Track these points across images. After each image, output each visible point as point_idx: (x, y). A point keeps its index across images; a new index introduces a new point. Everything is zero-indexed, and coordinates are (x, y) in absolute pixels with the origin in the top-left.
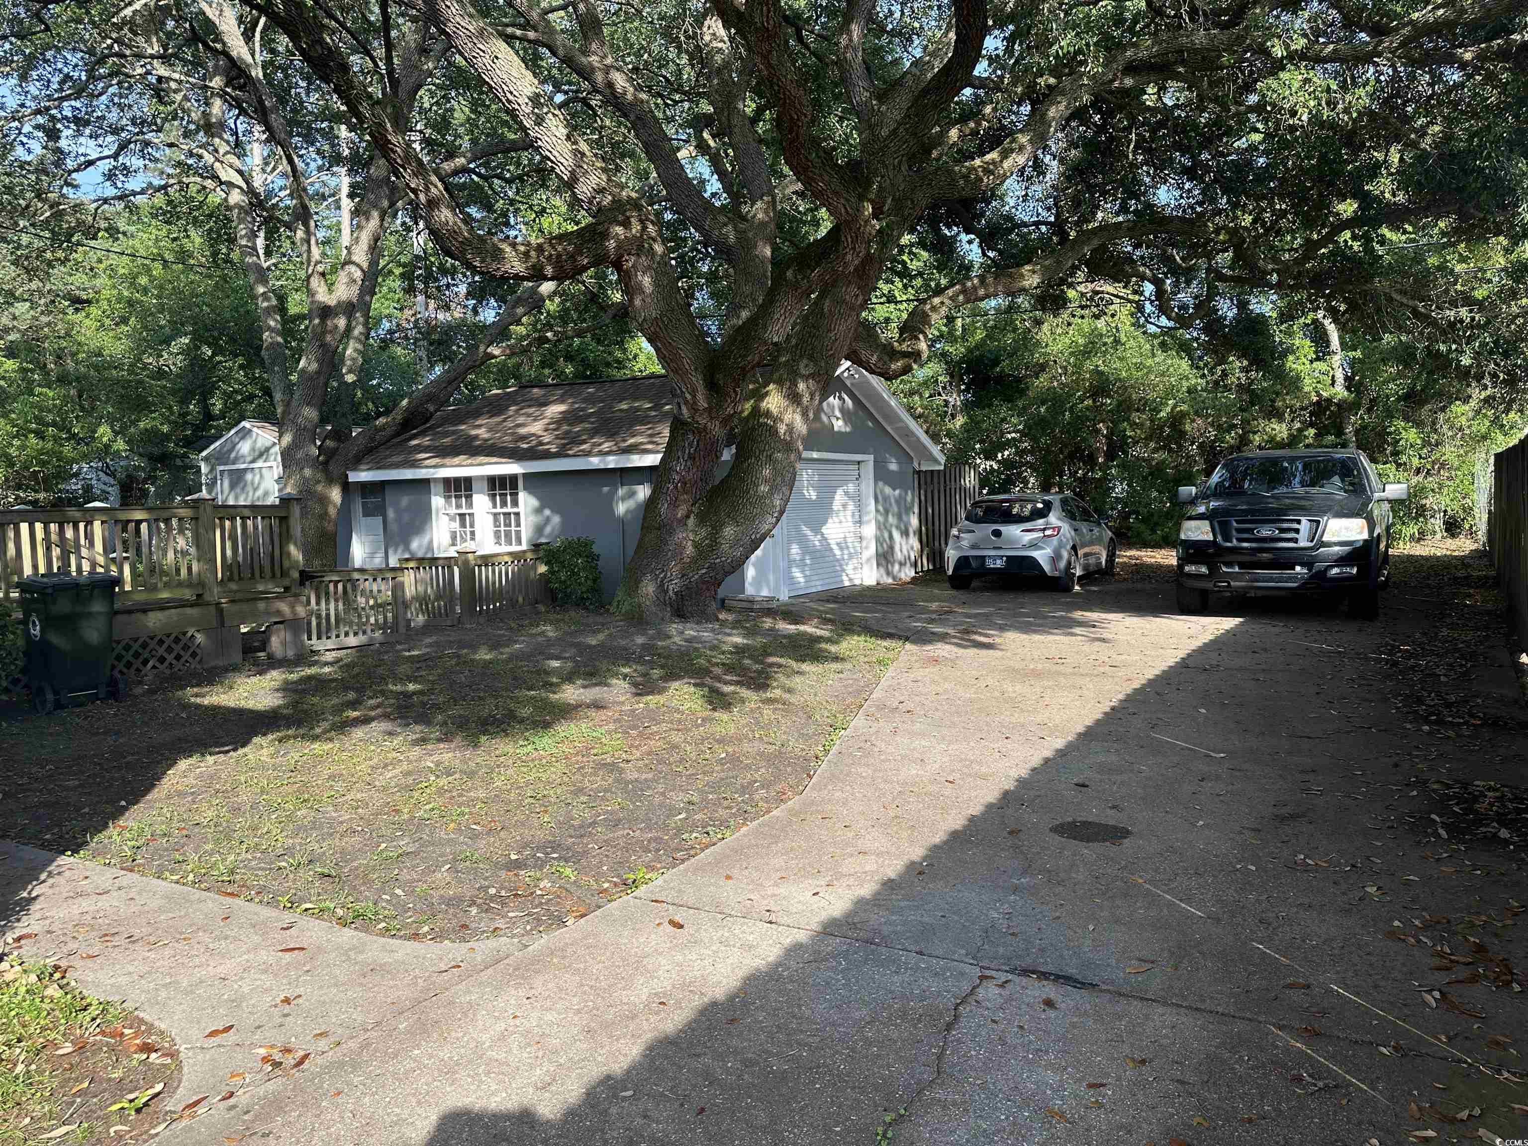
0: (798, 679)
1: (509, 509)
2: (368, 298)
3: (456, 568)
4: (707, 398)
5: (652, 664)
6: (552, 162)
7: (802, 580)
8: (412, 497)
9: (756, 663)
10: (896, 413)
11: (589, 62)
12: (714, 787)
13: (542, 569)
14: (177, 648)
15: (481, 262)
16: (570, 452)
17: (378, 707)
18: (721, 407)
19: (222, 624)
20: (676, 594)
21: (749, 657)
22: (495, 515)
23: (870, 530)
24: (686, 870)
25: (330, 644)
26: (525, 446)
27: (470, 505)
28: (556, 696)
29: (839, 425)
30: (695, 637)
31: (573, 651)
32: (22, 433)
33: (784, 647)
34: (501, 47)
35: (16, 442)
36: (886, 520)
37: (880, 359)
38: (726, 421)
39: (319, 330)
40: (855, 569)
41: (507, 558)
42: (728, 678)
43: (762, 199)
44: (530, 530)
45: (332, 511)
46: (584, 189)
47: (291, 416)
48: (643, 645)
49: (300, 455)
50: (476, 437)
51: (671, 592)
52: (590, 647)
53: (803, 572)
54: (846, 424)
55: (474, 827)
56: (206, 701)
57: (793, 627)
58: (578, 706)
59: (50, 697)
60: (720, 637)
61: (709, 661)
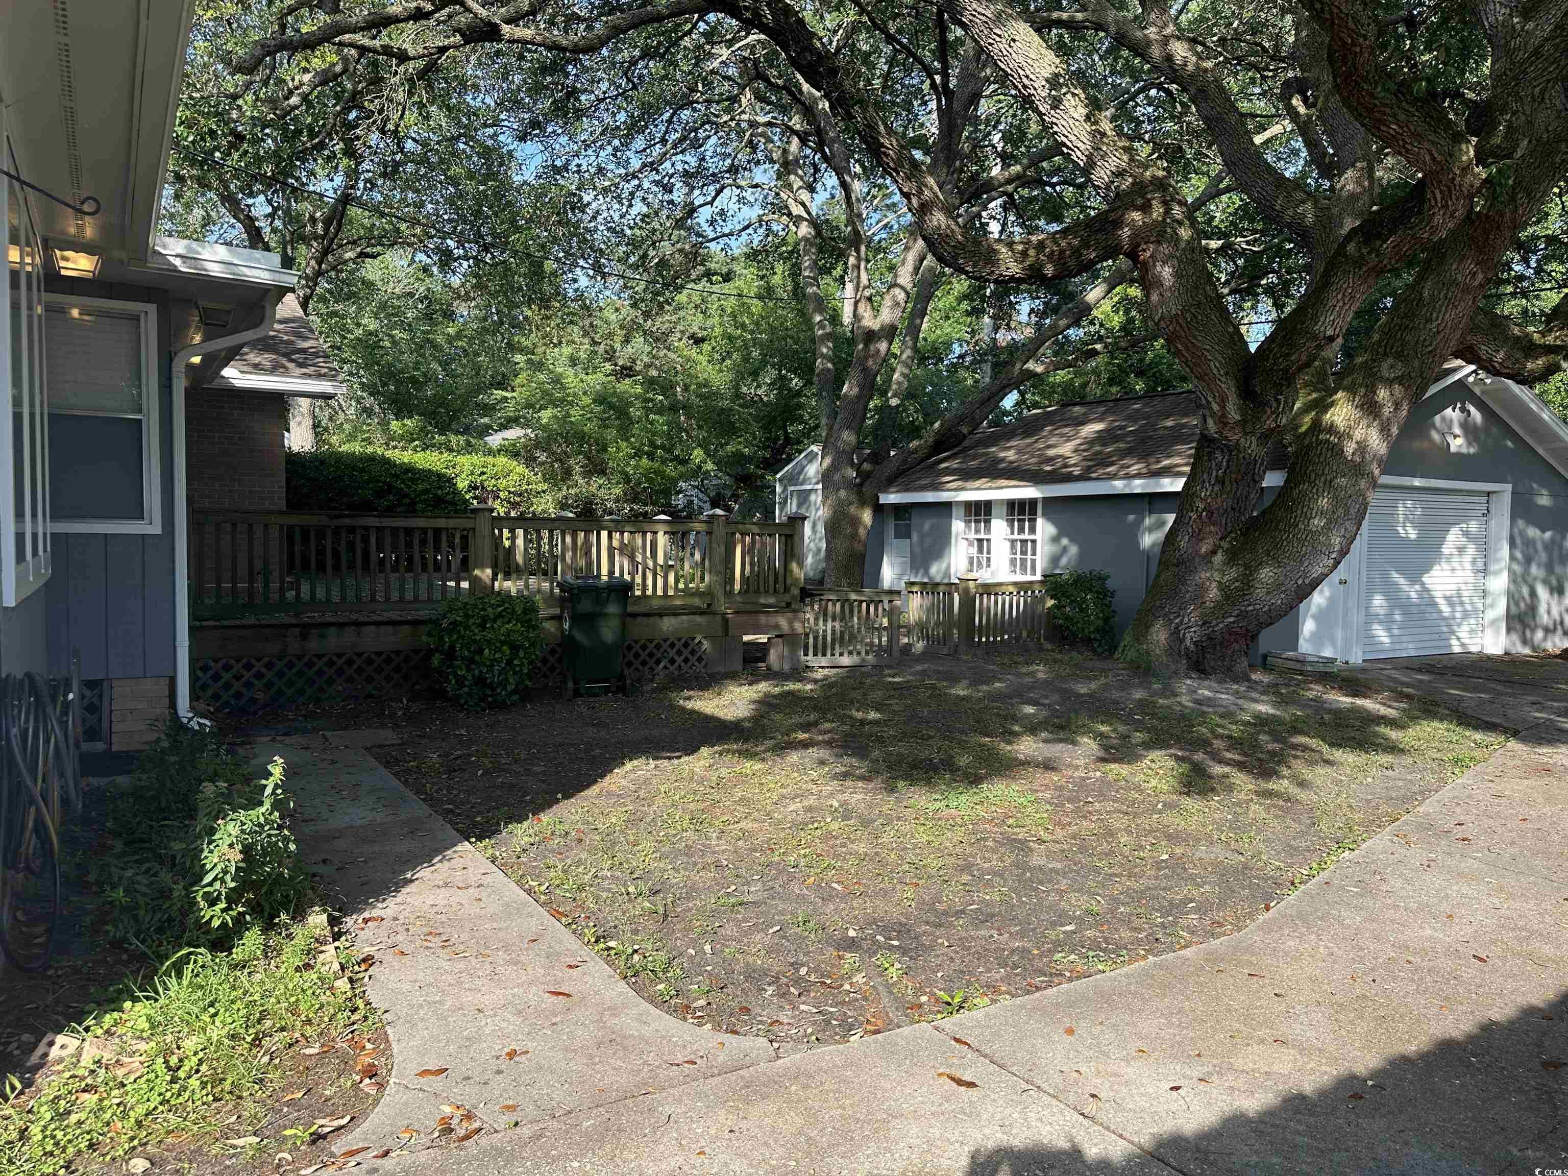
0: (1321, 770)
1: (1026, 536)
2: (918, 321)
3: (956, 594)
4: (1240, 409)
5: (1139, 726)
6: (1068, 148)
7: (1386, 640)
8: (934, 521)
9: (1276, 740)
10: (1551, 429)
11: (1145, 35)
12: (1135, 897)
13: (1050, 603)
14: (686, 653)
15: (974, 266)
16: (1093, 475)
17: (829, 732)
18: (1258, 419)
19: (726, 633)
20: (1195, 643)
21: (1269, 733)
22: (1013, 542)
23: (1499, 583)
24: (1022, 1007)
25: (824, 661)
26: (1048, 468)
27: (988, 530)
28: (1009, 748)
29: (1457, 444)
30: (1209, 699)
31: (1056, 697)
32: (638, 454)
33: (1322, 723)
34: (1023, 31)
35: (632, 462)
36: (1527, 571)
37: (1508, 357)
38: (1264, 437)
39: (862, 354)
40: (1472, 631)
41: (1011, 589)
42: (1229, 755)
43: (1353, 166)
44: (1046, 559)
45: (862, 532)
46: (1101, 175)
47: (832, 440)
48: (1140, 700)
49: (837, 477)
50: (1003, 460)
51: (1188, 641)
52: (1079, 696)
53: (1388, 629)
54: (1470, 444)
55: (835, 885)
56: (689, 705)
57: (1348, 700)
58: (1026, 763)
59: (570, 685)
60: (1240, 702)
61: (1212, 732)
